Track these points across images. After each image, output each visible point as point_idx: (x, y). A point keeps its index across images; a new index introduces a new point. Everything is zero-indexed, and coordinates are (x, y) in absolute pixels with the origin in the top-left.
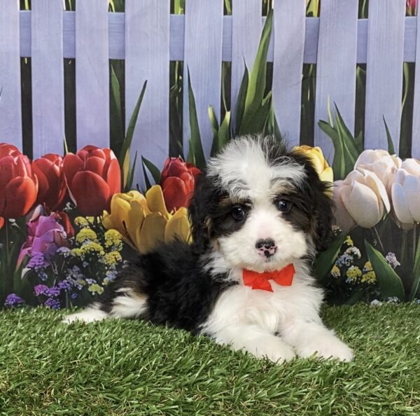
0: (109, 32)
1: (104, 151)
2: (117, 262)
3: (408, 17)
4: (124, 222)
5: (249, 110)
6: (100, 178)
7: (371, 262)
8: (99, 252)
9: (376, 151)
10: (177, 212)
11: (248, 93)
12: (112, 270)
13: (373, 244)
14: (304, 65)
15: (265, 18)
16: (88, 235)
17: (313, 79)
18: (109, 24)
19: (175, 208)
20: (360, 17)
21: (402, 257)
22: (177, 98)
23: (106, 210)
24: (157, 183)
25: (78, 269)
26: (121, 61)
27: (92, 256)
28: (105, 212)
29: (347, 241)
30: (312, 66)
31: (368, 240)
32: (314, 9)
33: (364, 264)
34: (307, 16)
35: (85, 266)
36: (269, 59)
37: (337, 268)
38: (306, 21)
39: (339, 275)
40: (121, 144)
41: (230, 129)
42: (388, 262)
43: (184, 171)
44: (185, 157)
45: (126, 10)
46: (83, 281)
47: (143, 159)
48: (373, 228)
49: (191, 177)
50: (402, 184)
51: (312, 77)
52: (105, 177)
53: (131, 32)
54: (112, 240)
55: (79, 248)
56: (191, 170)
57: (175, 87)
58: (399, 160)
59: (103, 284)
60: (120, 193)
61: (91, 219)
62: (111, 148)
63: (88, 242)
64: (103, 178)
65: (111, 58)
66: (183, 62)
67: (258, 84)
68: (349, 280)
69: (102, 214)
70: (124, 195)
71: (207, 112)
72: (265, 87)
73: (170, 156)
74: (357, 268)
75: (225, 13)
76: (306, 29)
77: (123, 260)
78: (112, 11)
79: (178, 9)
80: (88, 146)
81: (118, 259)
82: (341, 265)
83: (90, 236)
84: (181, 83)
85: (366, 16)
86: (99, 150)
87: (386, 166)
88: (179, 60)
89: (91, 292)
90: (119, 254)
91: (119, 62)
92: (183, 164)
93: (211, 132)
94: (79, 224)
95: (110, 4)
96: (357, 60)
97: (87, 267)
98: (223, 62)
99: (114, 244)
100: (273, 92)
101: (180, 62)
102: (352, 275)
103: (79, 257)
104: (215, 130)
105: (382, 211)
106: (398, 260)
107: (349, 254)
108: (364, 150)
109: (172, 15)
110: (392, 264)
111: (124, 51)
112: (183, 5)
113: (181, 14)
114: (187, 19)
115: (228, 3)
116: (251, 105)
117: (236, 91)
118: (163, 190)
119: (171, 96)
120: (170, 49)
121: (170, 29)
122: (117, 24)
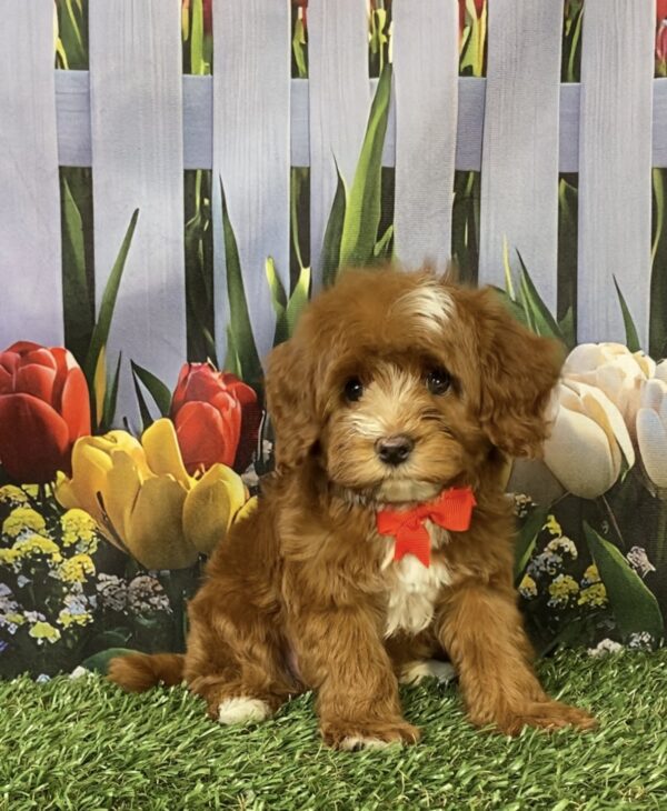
0: (58, 111)
1: (53, 352)
2: (86, 576)
3: (659, 79)
4: (99, 494)
6: (47, 407)
7: (597, 565)
8: (50, 556)
9: (601, 345)
10: (206, 474)
11: (345, 231)
12: (75, 593)
13: (600, 531)
14: (457, 173)
15: (377, 80)
16: (27, 520)
17: (475, 201)
18: (56, 92)
19: (203, 466)
20: (564, 79)
21: (659, 554)
22: (201, 242)
23: (64, 471)
24: (164, 416)
25: (9, 591)
26: (83, 169)
27: (36, 564)
28: (61, 475)
29: (549, 525)
30: (471, 175)
31: (589, 523)
32: (474, 60)
33: (584, 571)
34: (461, 74)
35: (21, 585)
36: (386, 162)
37: (530, 579)
38: (459, 84)
39: (535, 592)
40: (88, 337)
42: (631, 565)
43: (219, 389)
44: (221, 361)
45: (91, 67)
46: (19, 617)
47: (134, 366)
48: (600, 498)
49: (232, 403)
50: (657, 410)
51: (472, 197)
52: (57, 404)
53: (102, 111)
54: (77, 532)
55: (10, 548)
56: (232, 387)
57: (198, 219)
58: (651, 362)
59: (59, 622)
60: (90, 436)
61: (33, 490)
62: (68, 346)
63: (27, 535)
64: (54, 407)
65: (63, 164)
66: (211, 171)
67: (366, 212)
68: (553, 602)
69: (54, 478)
70: (98, 438)
71: (262, 270)
72: (379, 219)
73: (189, 361)
74: (569, 579)
75: (295, 73)
76: (460, 101)
77: (97, 574)
78: (62, 68)
79: (200, 65)
80: (20, 344)
81: (88, 572)
82: (538, 574)
83: (31, 522)
84: (207, 213)
85: (577, 79)
86: (41, 350)
87: (623, 376)
88: (205, 167)
89: (36, 639)
90: (89, 560)
91: (79, 171)
93: (272, 310)
94: (9, 500)
95: (58, 53)
96: (560, 165)
97: (27, 585)
98: (292, 168)
99: (80, 539)
100: (396, 228)
101: (204, 172)
102: (558, 592)
103: (10, 565)
104: (279, 305)
105: (619, 464)
106: (651, 560)
107: (554, 551)
108: (576, 344)
109: (187, 76)
110: (639, 570)
111: (89, 150)
112: (209, 56)
113: (206, 73)
114: (216, 84)
115: (299, 52)
116: (352, 255)
117: (322, 225)
118: (176, 428)
119: (189, 238)
120: (185, 146)
121: (184, 104)
122: (74, 94)
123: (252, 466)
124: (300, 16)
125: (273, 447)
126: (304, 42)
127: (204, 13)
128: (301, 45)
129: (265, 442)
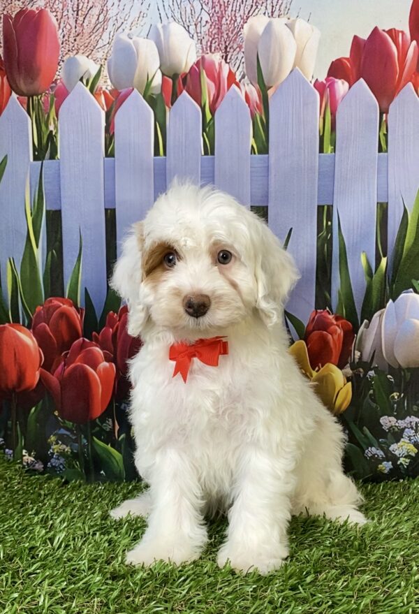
0: (251, 177)
5: (407, 255)
10: (322, 369)
11: (407, 237)
18: (251, 167)
19: (320, 365)
22: (326, 245)
24: (301, 339)
26: (263, 207)
41: (385, 276)
43: (332, 324)
44: (334, 308)
45: (270, 152)
47: (286, 312)
49: (339, 331)
53: (275, 175)
56: (340, 323)
57: (324, 233)
65: (253, 205)
66: (332, 206)
71: (359, 259)
73: (316, 309)
75: (380, 150)
78: (255, 153)
79: (328, 148)
84: (330, 229)
88: (329, 204)
91: (261, 208)
92: (331, 317)
93: (364, 281)
95: (252, 147)
98: (378, 203)
101: (328, 206)
104: (368, 278)
109: (322, 154)
111: (267, 196)
112: (333, 143)
113: (331, 152)
114: (337, 159)
115: (383, 138)
116: (410, 249)
117: (394, 234)
118: (307, 346)
119: (320, 244)
120: (318, 192)
121: (319, 169)
122: (260, 167)
123: (348, 365)
124: (384, 119)
125: (361, 355)
126: (385, 133)
127: (332, 120)
128: (384, 134)
129: (356, 352)
